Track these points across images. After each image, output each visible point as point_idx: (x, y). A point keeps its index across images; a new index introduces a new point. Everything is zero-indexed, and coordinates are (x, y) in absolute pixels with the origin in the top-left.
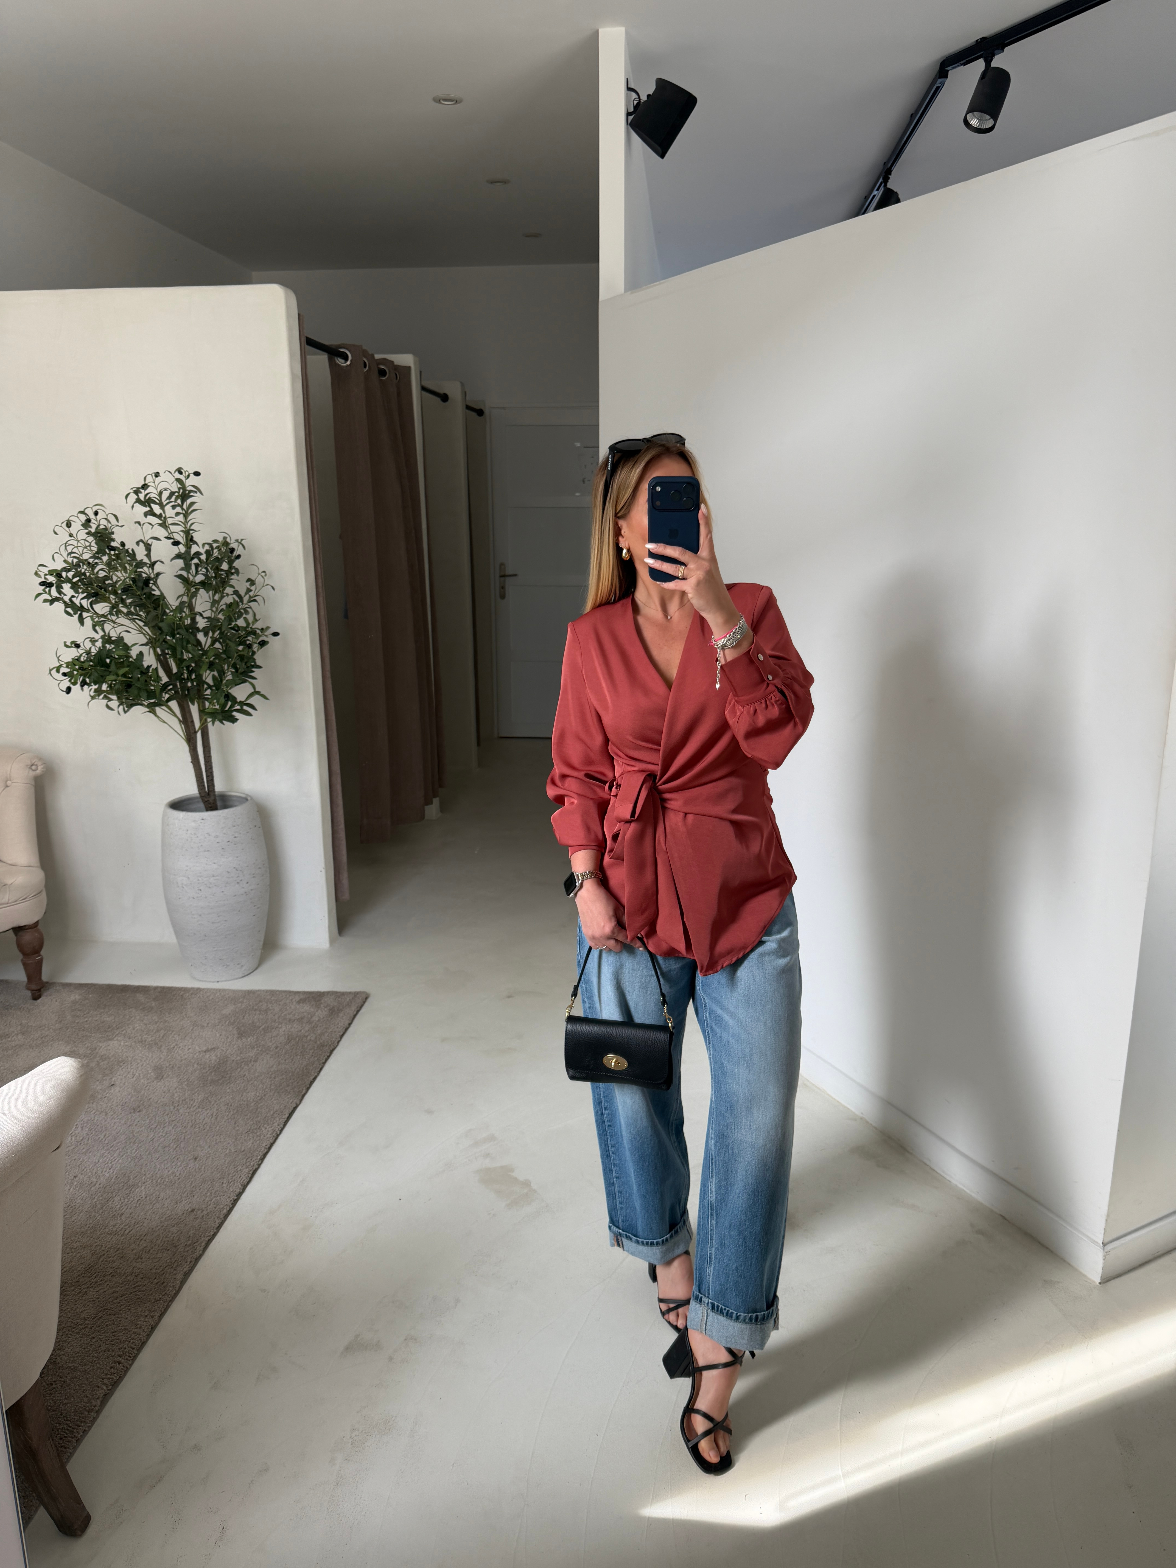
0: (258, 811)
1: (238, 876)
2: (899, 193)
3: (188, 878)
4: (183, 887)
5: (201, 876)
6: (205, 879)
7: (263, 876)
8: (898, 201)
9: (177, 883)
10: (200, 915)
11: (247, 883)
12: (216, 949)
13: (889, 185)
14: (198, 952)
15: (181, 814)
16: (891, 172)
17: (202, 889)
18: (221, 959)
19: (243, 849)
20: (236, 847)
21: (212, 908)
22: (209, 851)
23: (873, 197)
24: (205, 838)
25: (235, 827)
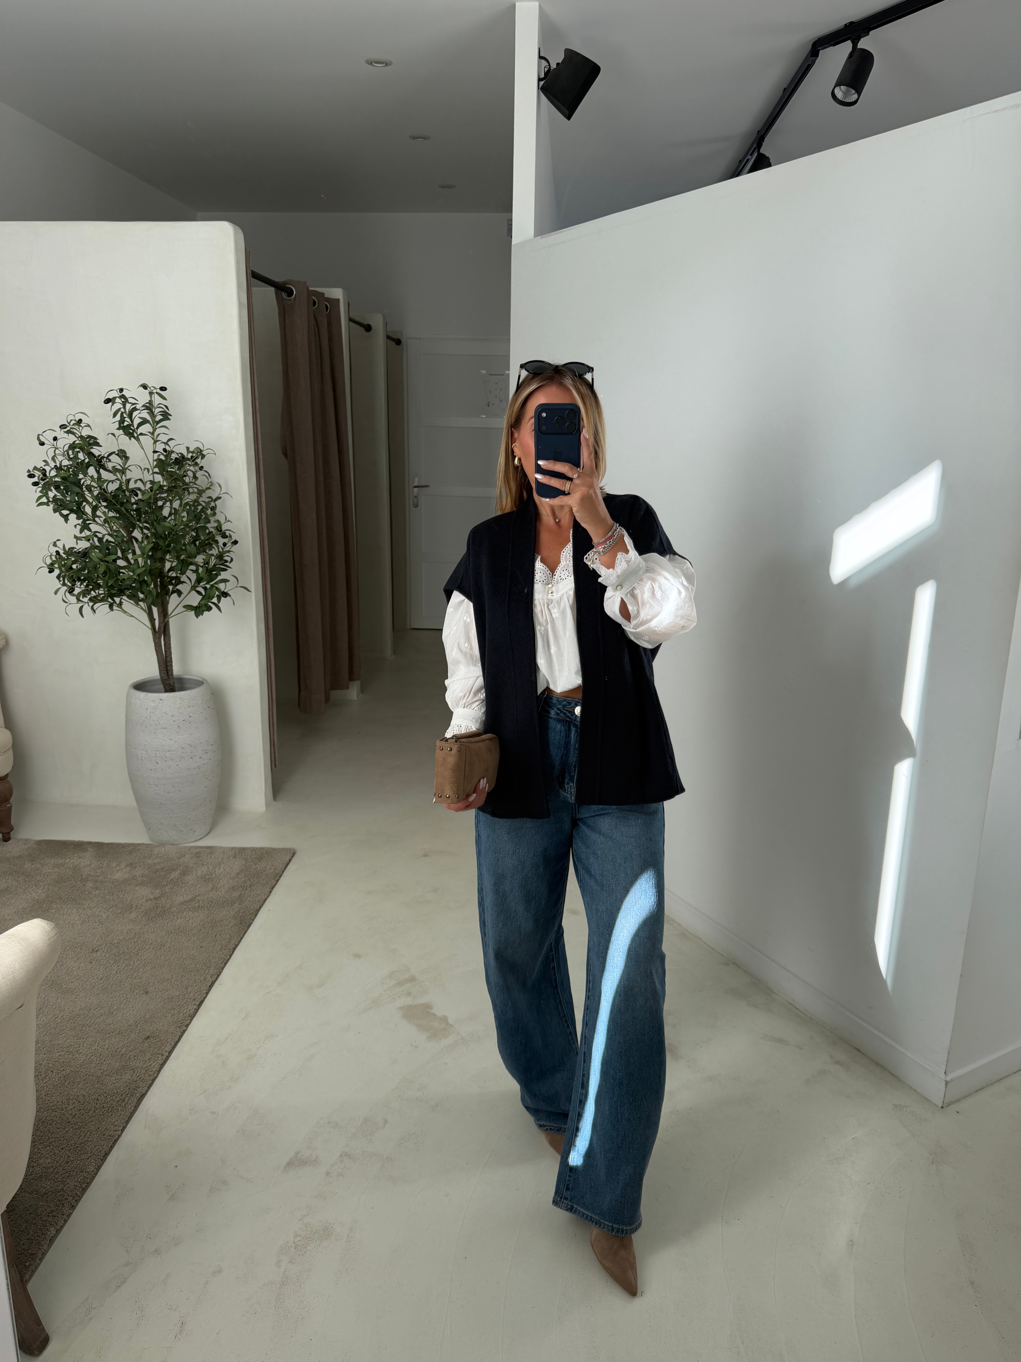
0: (213, 693)
1: (192, 752)
2: (770, 159)
3: (147, 752)
4: (143, 760)
5: (157, 751)
6: (162, 753)
7: (215, 751)
8: (770, 165)
9: (138, 756)
10: (157, 785)
11: (200, 758)
12: (171, 816)
13: (762, 150)
14: (155, 818)
15: (142, 695)
16: (765, 138)
17: (159, 762)
18: (175, 825)
19: (197, 728)
20: (191, 725)
21: (167, 780)
22: (166, 728)
23: (748, 160)
24: (163, 717)
25: (189, 708)
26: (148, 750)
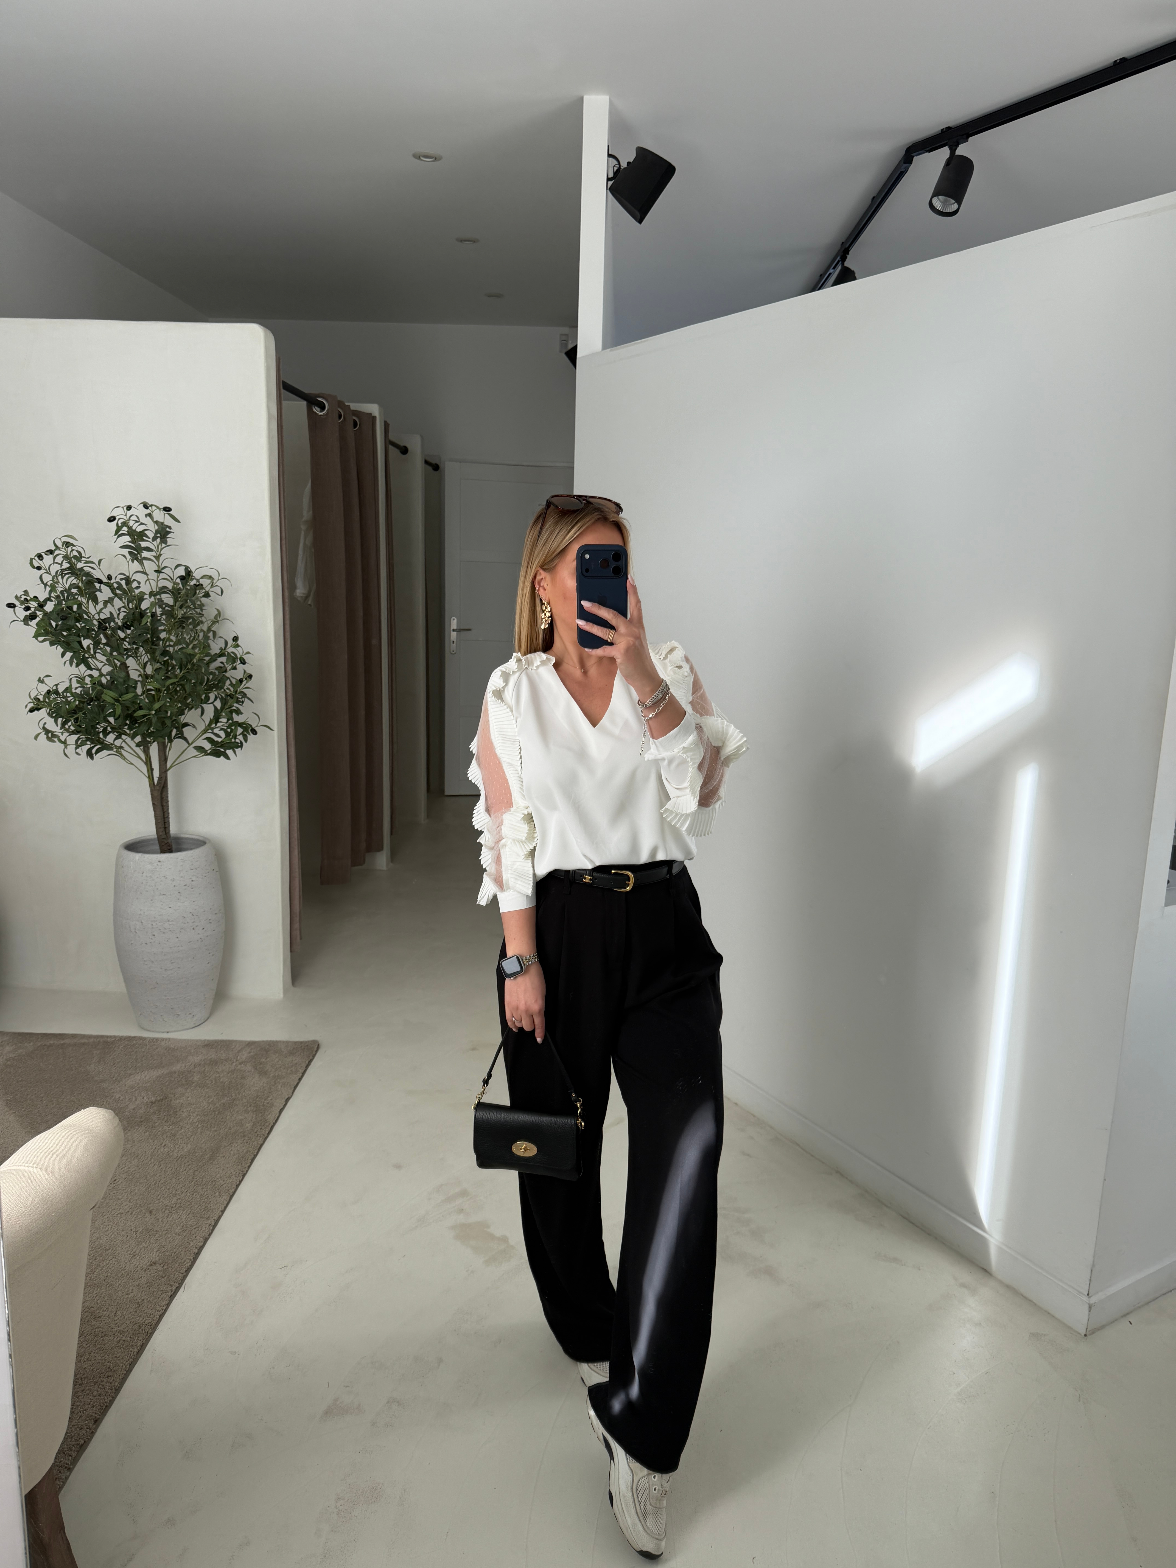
0: (216, 855)
1: (194, 922)
2: (855, 271)
3: (142, 922)
4: (136, 932)
5: (155, 921)
6: (159, 924)
7: (219, 921)
8: (855, 279)
9: (130, 927)
10: (153, 962)
11: (203, 929)
12: (167, 997)
13: (847, 264)
14: (148, 1001)
15: (137, 856)
16: (849, 251)
17: (156, 935)
18: (172, 1009)
19: (200, 894)
20: (193, 891)
21: (165, 955)
22: (165, 895)
23: (830, 274)
24: (162, 881)
25: (193, 871)
26: (143, 921)
